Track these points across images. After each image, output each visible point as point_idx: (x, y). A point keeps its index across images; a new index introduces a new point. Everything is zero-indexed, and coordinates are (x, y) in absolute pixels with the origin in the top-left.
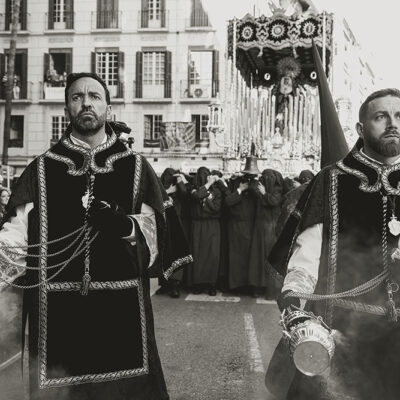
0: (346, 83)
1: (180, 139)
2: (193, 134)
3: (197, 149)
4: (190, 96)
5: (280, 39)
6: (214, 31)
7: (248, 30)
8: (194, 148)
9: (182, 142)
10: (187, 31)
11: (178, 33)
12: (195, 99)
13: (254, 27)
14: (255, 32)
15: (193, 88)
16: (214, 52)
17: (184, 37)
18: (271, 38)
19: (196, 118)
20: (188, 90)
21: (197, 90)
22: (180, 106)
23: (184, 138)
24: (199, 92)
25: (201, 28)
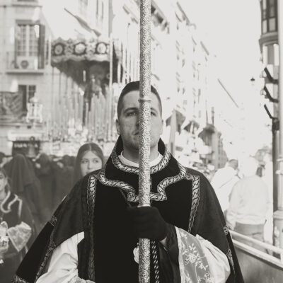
0: (178, 58)
1: (6, 108)
2: (20, 104)
3: (23, 118)
4: (16, 67)
5: (80, 54)
6: (41, 7)
7: (59, 48)
8: (20, 118)
9: (8, 111)
10: (14, 6)
11: (5, 7)
12: (21, 70)
13: (63, 46)
14: (64, 49)
15: (20, 59)
16: (40, 26)
17: (10, 11)
18: (74, 53)
19: (22, 88)
20: (14, 62)
21: (23, 62)
22: (6, 77)
23: (10, 107)
24: (25, 64)
25: (28, 3)
